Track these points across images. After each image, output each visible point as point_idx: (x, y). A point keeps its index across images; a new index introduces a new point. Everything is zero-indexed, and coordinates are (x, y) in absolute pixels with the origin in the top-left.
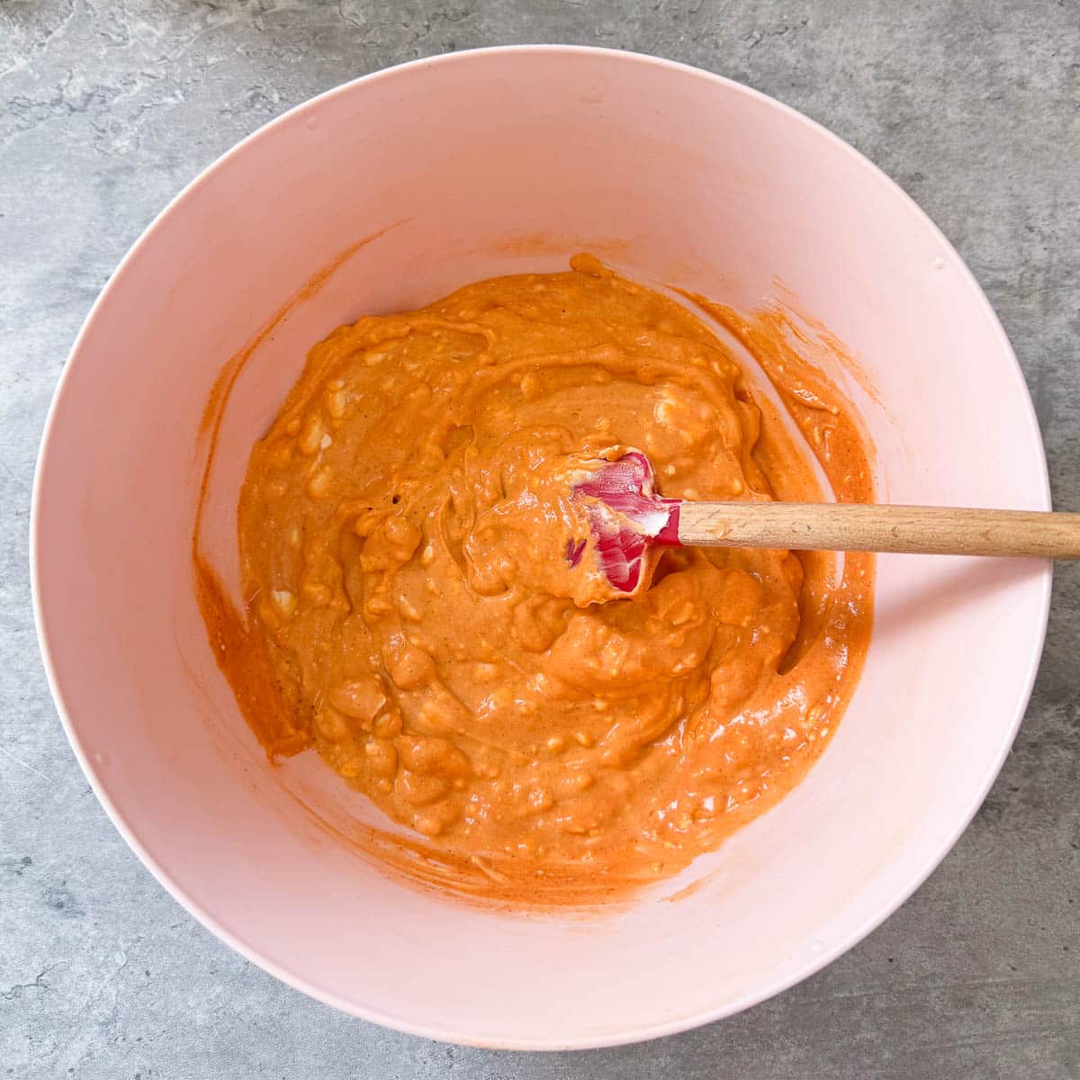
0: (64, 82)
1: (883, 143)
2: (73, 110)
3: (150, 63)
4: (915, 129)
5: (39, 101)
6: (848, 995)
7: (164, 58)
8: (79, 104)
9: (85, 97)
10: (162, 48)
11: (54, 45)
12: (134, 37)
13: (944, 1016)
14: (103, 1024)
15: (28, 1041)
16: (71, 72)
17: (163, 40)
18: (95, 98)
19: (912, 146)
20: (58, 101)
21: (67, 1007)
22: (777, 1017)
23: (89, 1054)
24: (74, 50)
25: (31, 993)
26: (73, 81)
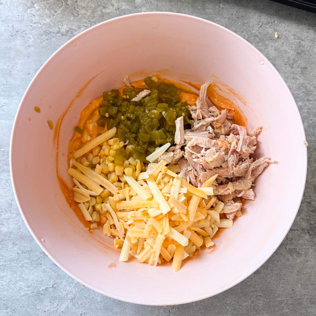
0: (60, 27)
1: (296, 57)
2: (63, 35)
3: (86, 23)
4: (305, 54)
5: (53, 32)
6: (281, 299)
7: (89, 21)
8: (65, 33)
9: (66, 32)
10: (89, 18)
11: (58, 16)
12: (81, 14)
13: (307, 306)
14: (71, 299)
15: (50, 303)
16: (62, 24)
17: (89, 16)
18: (69, 32)
19: (304, 59)
20: (59, 32)
21: (61, 294)
22: (261, 305)
23: (67, 308)
24: (63, 17)
25: (51, 290)
26: (63, 27)
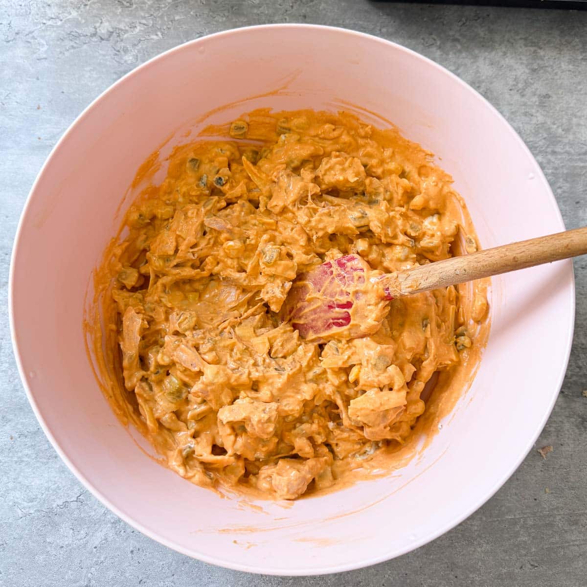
0: (98, 25)
1: (530, 78)
2: (102, 39)
3: (144, 18)
4: (546, 71)
5: (85, 34)
6: (513, 517)
7: (152, 15)
8: (106, 36)
9: (109, 33)
10: (151, 10)
11: (93, 6)
12: (136, 4)
13: (564, 530)
14: (113, 523)
15: (72, 531)
16: (102, 20)
17: (151, 6)
18: (114, 34)
19: (544, 80)
20: (94, 35)
21: (94, 513)
22: (476, 528)
23: (106, 539)
24: (104, 9)
25: (73, 505)
26: (102, 25)
